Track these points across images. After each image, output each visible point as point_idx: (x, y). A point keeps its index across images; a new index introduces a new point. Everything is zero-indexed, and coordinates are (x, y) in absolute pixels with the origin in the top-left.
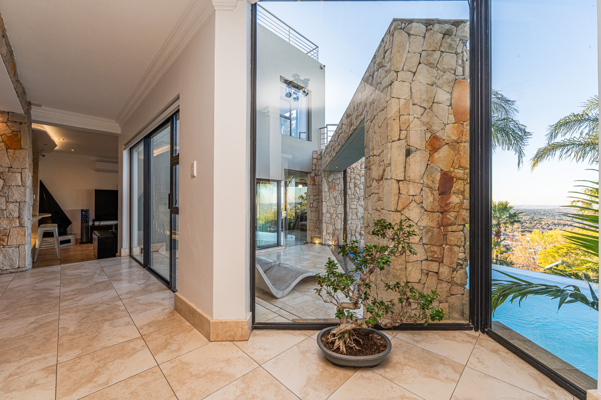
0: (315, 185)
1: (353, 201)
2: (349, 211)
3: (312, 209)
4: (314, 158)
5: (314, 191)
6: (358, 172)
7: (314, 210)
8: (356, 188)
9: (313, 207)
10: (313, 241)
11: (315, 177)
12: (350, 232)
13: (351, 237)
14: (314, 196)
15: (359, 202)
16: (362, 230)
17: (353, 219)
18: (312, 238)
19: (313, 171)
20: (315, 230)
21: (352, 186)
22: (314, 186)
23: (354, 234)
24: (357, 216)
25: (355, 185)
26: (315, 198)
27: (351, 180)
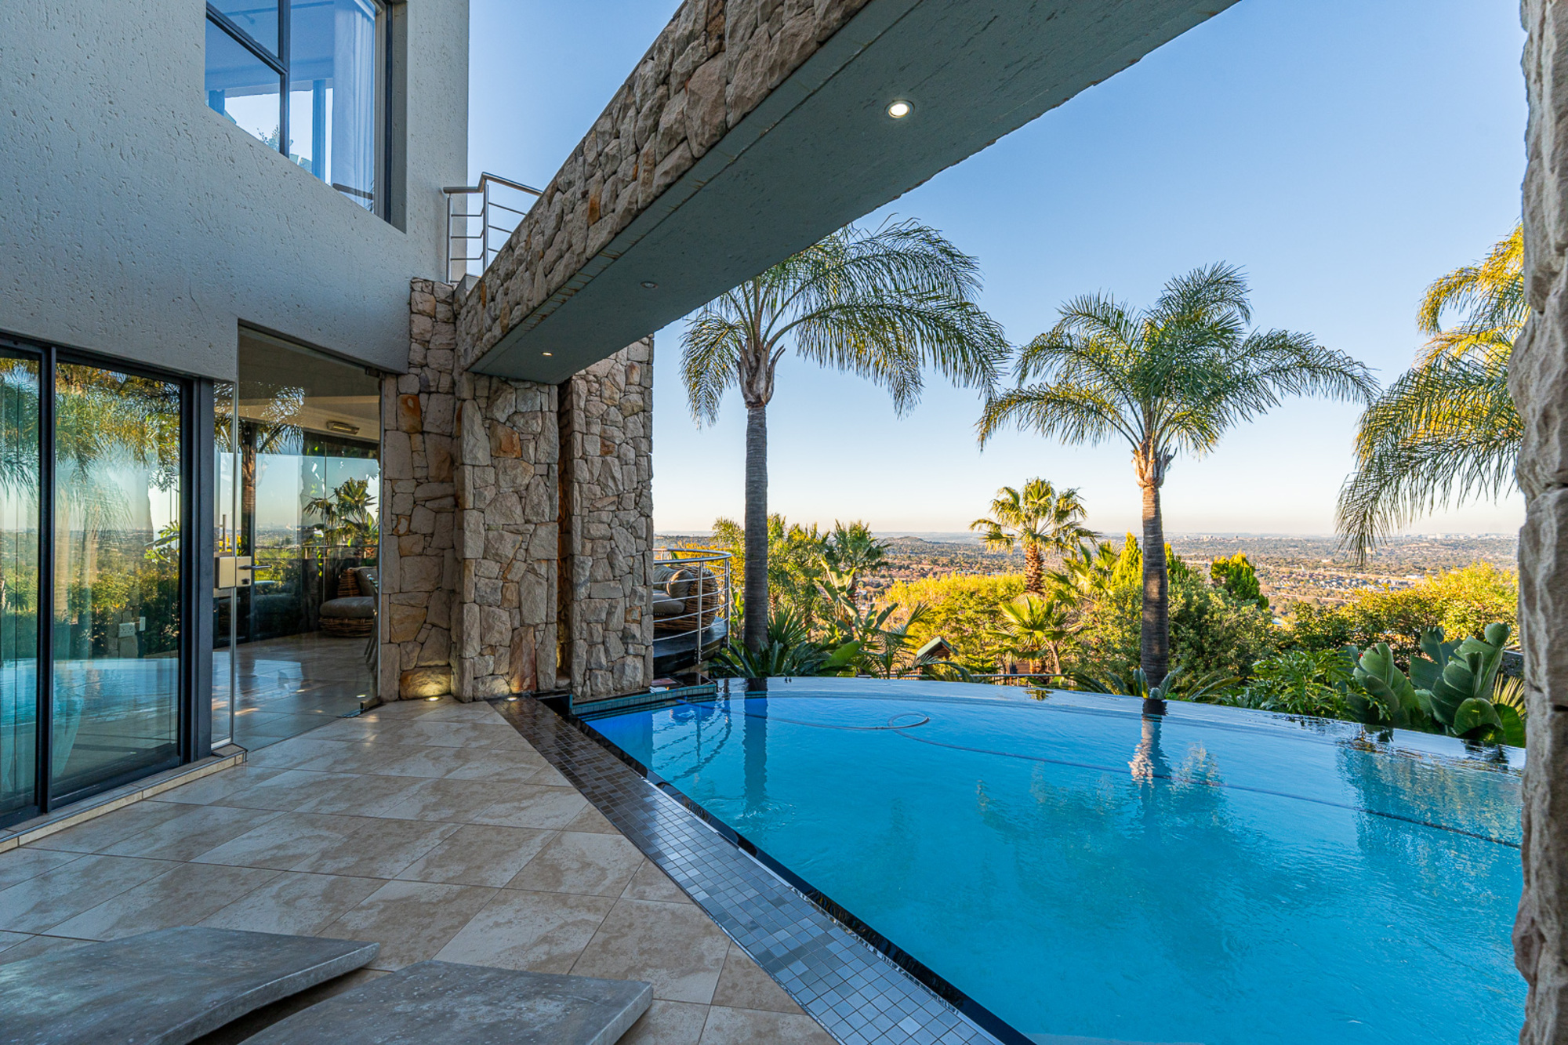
0: (422, 433)
1: (598, 510)
2: (583, 546)
3: (407, 542)
4: (420, 313)
5: (419, 460)
6: (617, 397)
7: (418, 549)
8: (608, 458)
9: (410, 532)
10: (411, 691)
11: (423, 398)
12: (585, 634)
13: (589, 652)
14: (419, 484)
15: (621, 514)
16: (629, 618)
17: (596, 581)
18: (404, 677)
19: (413, 370)
20: (421, 637)
21: (594, 448)
22: (418, 438)
23: (600, 640)
24: (612, 566)
25: (603, 445)
26: (420, 493)
27: (588, 424)
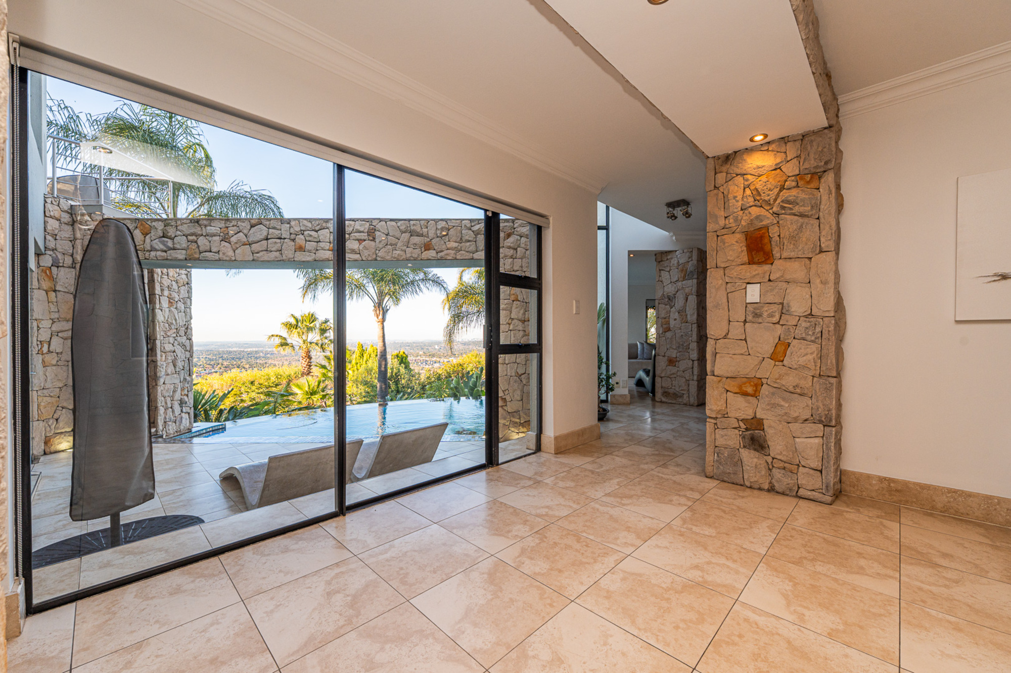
0: (55, 291)
1: (168, 336)
2: (161, 356)
3: (48, 358)
4: (51, 217)
5: (53, 308)
6: (176, 276)
7: (54, 362)
8: (172, 308)
9: (49, 351)
10: (53, 449)
11: (54, 269)
12: (163, 404)
13: (165, 413)
14: (53, 322)
15: (179, 339)
16: (183, 394)
17: (168, 375)
18: (47, 442)
19: (48, 252)
20: (56, 416)
21: (165, 304)
22: (53, 294)
23: (170, 406)
24: (175, 366)
25: (169, 302)
26: (55, 328)
27: (162, 290)
